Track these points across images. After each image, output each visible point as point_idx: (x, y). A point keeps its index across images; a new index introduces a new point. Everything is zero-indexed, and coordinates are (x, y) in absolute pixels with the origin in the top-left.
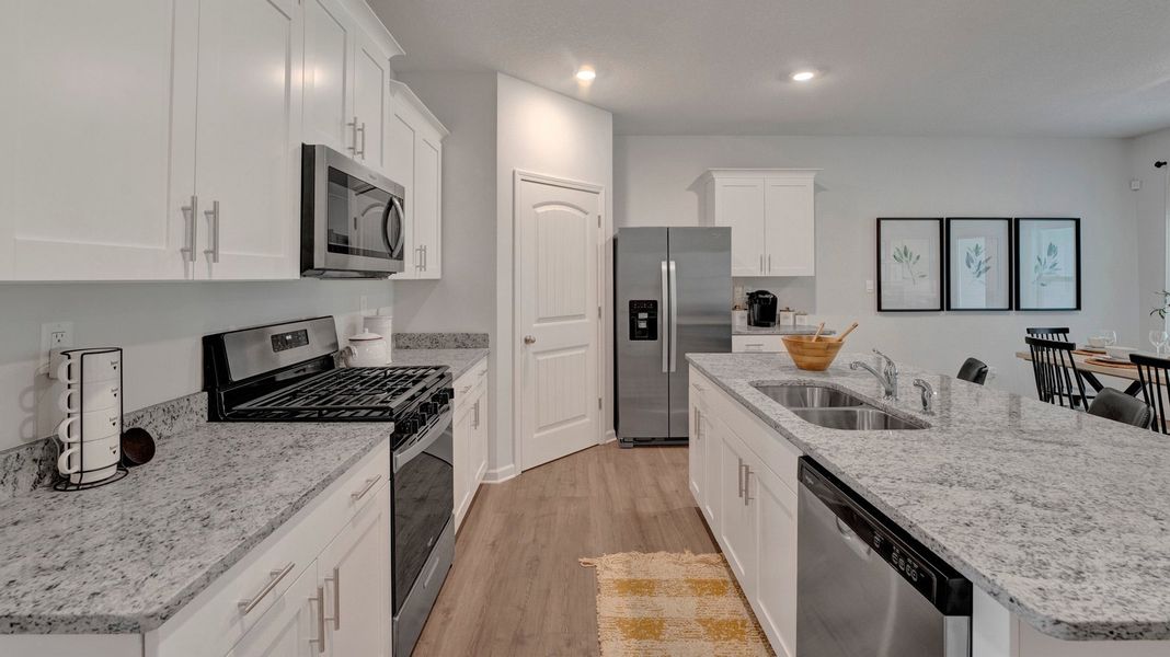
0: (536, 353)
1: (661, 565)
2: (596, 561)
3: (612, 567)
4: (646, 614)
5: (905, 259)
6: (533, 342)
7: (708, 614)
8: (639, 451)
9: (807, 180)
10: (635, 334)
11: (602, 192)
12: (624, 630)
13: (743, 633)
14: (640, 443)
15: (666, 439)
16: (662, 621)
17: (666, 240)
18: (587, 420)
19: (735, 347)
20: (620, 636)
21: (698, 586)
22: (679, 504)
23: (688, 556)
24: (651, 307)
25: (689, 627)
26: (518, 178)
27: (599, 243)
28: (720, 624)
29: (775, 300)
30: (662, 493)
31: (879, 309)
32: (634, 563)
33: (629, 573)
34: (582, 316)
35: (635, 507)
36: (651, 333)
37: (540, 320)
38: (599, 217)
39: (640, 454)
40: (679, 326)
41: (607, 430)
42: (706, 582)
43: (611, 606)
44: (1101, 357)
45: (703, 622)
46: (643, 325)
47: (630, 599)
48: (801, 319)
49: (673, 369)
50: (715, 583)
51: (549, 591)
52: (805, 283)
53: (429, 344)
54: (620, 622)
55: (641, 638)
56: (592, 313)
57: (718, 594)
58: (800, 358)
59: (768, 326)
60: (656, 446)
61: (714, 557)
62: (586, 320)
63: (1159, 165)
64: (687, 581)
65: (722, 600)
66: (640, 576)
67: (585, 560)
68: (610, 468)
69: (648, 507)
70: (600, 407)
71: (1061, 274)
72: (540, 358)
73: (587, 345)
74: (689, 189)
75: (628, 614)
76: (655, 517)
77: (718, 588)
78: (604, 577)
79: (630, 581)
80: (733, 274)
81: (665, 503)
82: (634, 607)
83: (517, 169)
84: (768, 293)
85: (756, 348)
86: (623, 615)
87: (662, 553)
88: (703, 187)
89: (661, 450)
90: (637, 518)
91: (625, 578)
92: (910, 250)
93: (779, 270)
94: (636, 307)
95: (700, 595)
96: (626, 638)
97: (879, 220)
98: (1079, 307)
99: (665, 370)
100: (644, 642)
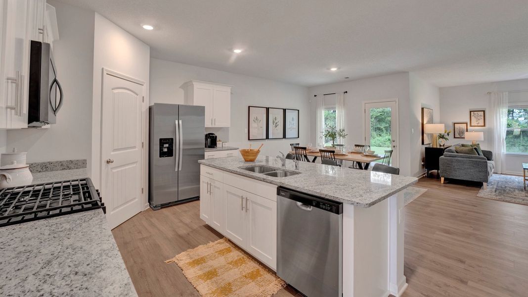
0: (112, 168)
1: (202, 250)
2: (174, 259)
3: (182, 259)
4: (208, 270)
5: (256, 121)
6: (112, 162)
7: (230, 260)
8: (164, 210)
9: (229, 89)
10: (162, 154)
11: (145, 85)
12: (203, 279)
13: (245, 261)
14: (164, 206)
15: (176, 202)
16: (215, 270)
17: (178, 110)
18: (137, 200)
19: (206, 157)
20: (202, 282)
21: (221, 252)
22: (195, 226)
23: (211, 244)
24: (170, 141)
25: (226, 267)
26: (105, 73)
27: (143, 111)
28: (236, 261)
29: (216, 137)
30: (186, 224)
31: (249, 139)
32: (191, 254)
33: (191, 258)
34: (135, 147)
35: (176, 232)
36: (170, 153)
37: (115, 150)
38: (143, 97)
39: (165, 211)
40: (183, 150)
41: (145, 203)
42: (223, 250)
43: (191, 273)
44: (310, 151)
45: (230, 263)
46: (166, 150)
47: (197, 268)
48: (225, 144)
49: (180, 169)
50: (226, 249)
51: (158, 280)
52: (224, 130)
53: (39, 169)
54: (200, 277)
55: (211, 278)
56: (139, 145)
57: (230, 252)
58: (246, 157)
59: (214, 147)
60: (171, 206)
61: (221, 240)
62: (137, 149)
63: (315, 96)
64: (216, 252)
65: (232, 254)
66: (196, 258)
67: (168, 261)
68: (154, 220)
69: (183, 231)
70: (142, 192)
71: (295, 127)
72: (114, 171)
73: (137, 162)
74: (180, 88)
75: (200, 273)
76: (188, 234)
77: (228, 251)
78: (181, 264)
79: (194, 261)
80: (206, 126)
81: (189, 228)
82: (201, 269)
83: (105, 68)
84: (214, 134)
85: (211, 157)
86: (199, 274)
87: (201, 246)
88: (187, 87)
89: (174, 207)
90: (180, 237)
91: (191, 261)
92: (258, 118)
93: (218, 125)
94: (162, 142)
95: (223, 255)
96: (205, 281)
97: (249, 107)
98: (298, 137)
99: (176, 170)
100: (213, 279)
